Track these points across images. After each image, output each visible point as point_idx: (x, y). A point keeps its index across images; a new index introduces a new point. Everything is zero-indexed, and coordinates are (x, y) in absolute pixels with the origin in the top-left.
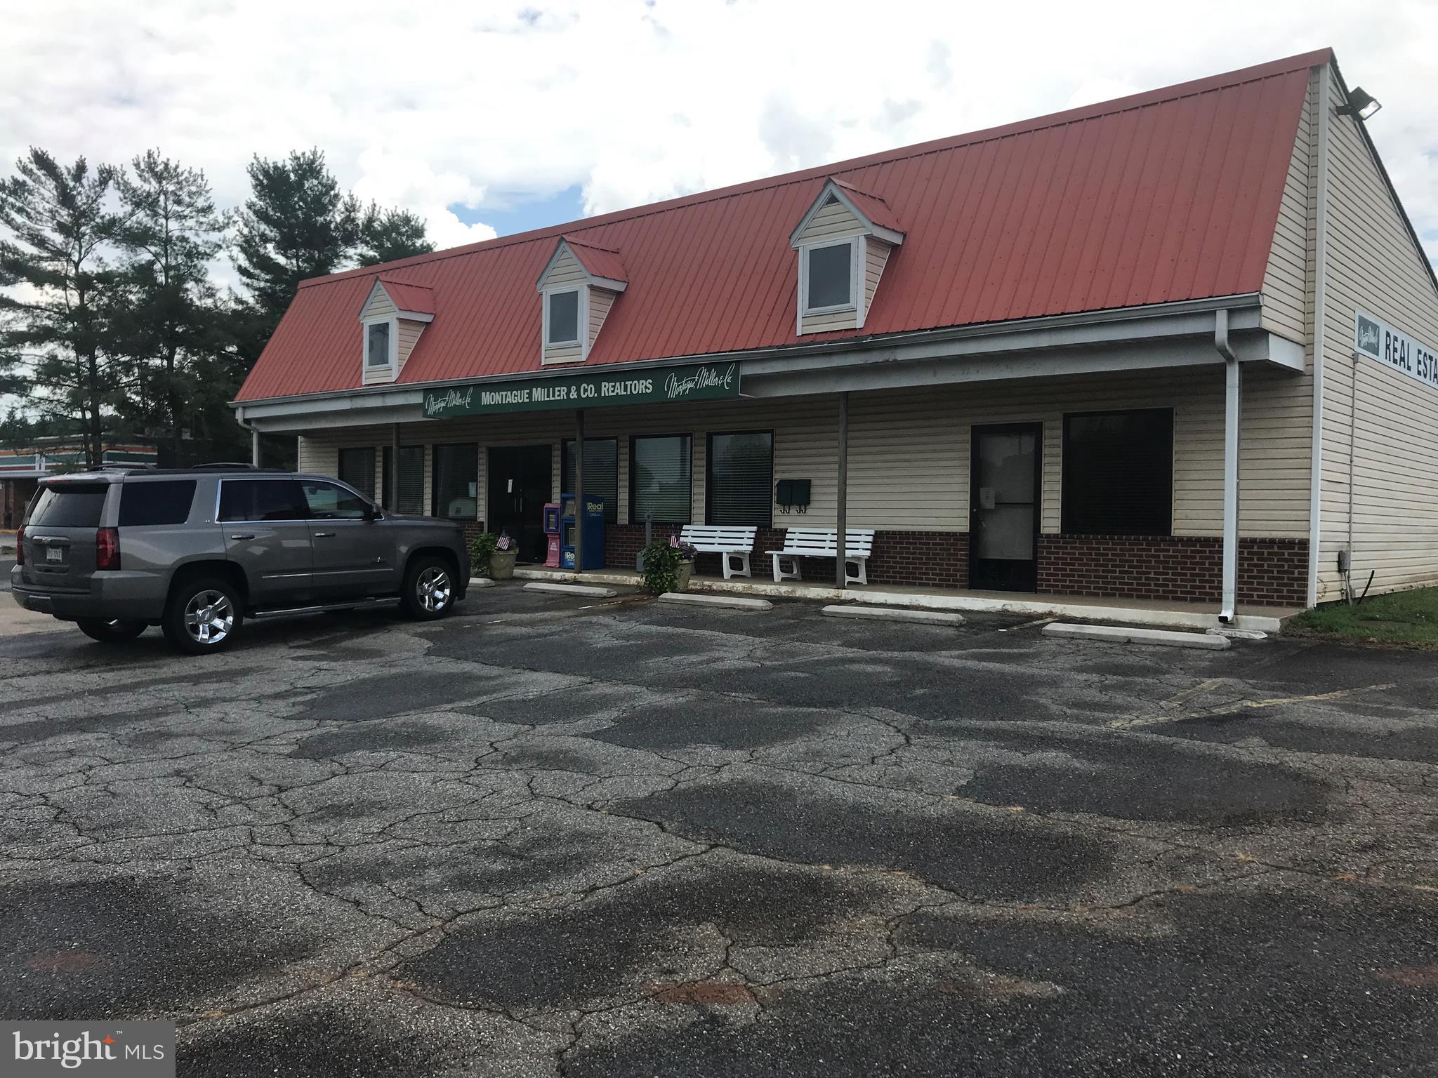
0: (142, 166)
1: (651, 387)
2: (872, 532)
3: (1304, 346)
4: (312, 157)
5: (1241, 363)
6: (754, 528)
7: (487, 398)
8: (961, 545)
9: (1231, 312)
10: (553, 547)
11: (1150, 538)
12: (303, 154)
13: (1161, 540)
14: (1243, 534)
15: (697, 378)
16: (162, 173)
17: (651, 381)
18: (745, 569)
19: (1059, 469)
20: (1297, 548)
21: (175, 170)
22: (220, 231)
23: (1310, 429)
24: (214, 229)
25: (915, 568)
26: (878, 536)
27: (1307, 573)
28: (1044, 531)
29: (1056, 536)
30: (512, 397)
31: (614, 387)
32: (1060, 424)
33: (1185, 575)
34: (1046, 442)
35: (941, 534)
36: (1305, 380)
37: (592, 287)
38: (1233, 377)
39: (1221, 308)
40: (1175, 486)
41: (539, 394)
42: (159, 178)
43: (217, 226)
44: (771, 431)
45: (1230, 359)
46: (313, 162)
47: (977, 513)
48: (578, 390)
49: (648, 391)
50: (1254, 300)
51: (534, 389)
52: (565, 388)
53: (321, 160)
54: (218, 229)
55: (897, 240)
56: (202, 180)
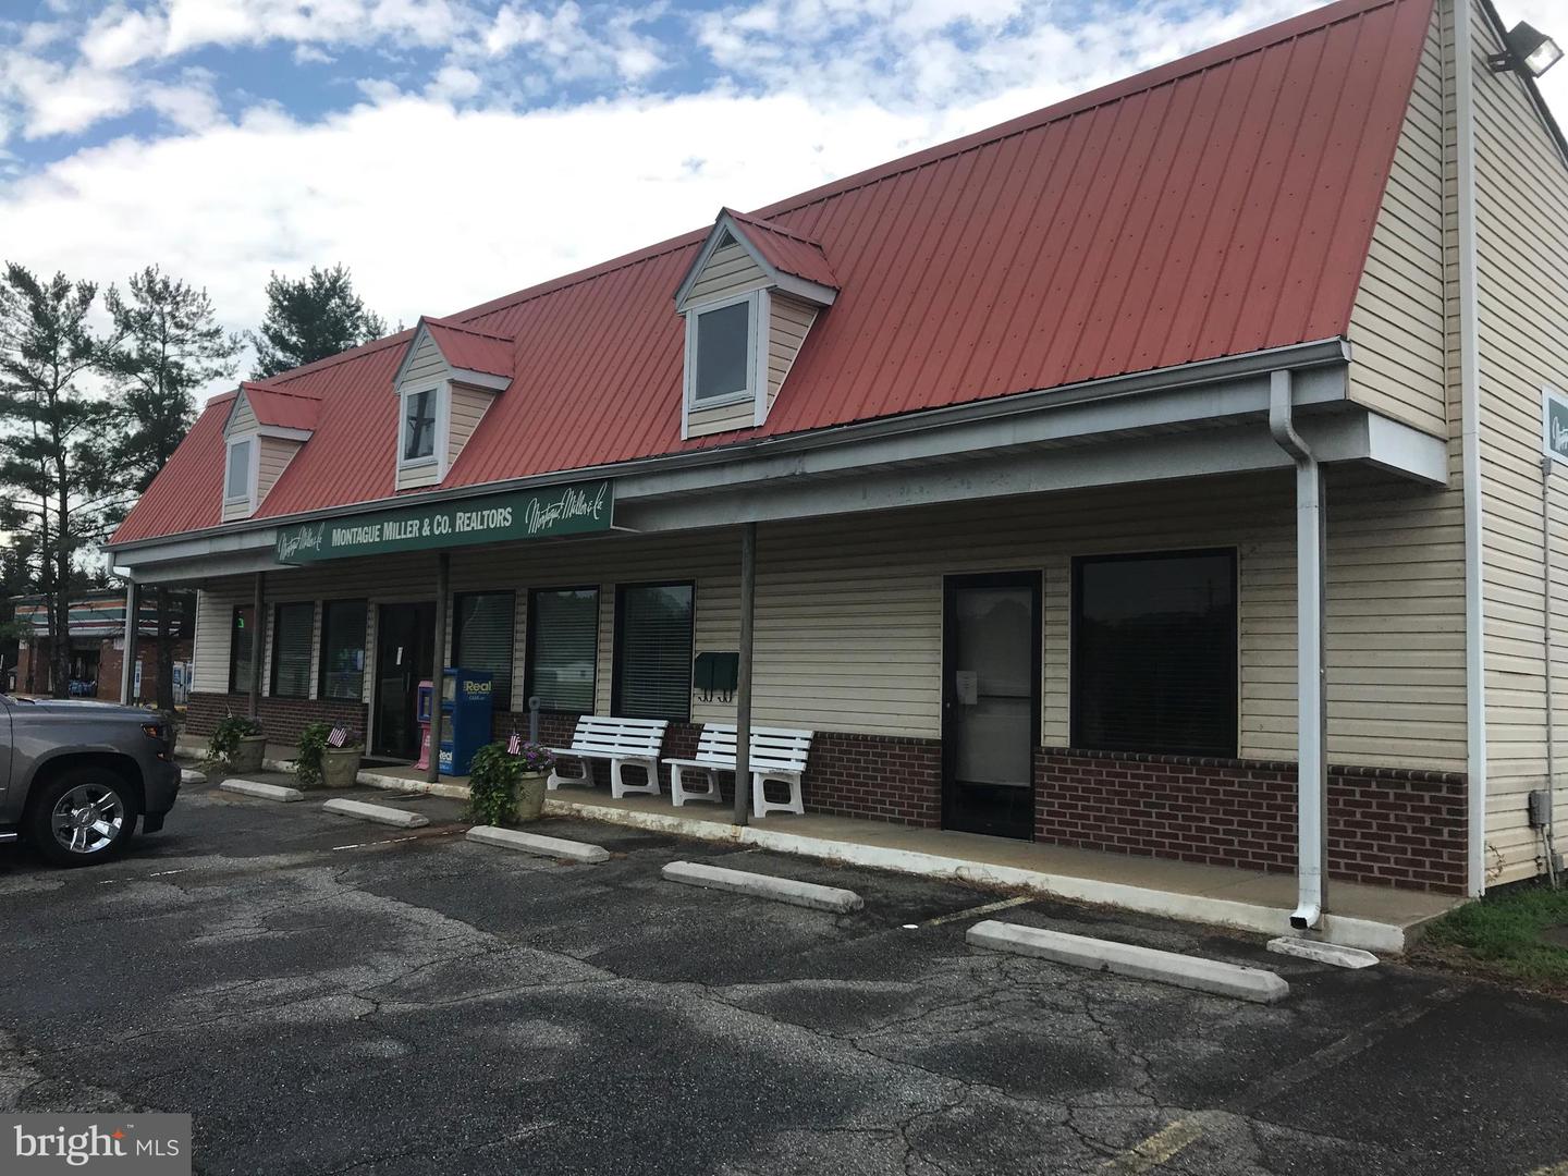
0: (140, 285)
1: (509, 517)
2: (809, 734)
3: (1445, 441)
4: (335, 274)
5: (1323, 467)
6: (664, 723)
7: (341, 537)
8: (929, 759)
9: (1297, 375)
10: (427, 742)
11: (1202, 761)
12: (326, 271)
13: (1221, 766)
14: (1336, 760)
15: (562, 504)
16: (160, 293)
17: (509, 509)
18: (650, 783)
19: (1067, 644)
20: (1445, 789)
21: (178, 289)
22: (224, 357)
23: (1461, 582)
24: (218, 355)
25: (866, 792)
26: (818, 739)
27: (1466, 834)
28: (1046, 742)
29: (1060, 751)
30: (365, 535)
31: (469, 518)
32: (1067, 573)
33: (1260, 825)
34: (1047, 602)
35: (901, 740)
36: (1449, 499)
37: (452, 382)
38: (1309, 489)
39: (1279, 368)
40: (1242, 675)
41: (391, 531)
42: (159, 298)
43: (221, 352)
44: (691, 583)
45: (1302, 459)
46: (337, 280)
47: (953, 711)
48: (431, 524)
49: (507, 524)
50: (1331, 351)
51: (386, 524)
52: (417, 522)
53: (346, 277)
54: (223, 355)
55: (827, 298)
56: (204, 299)
